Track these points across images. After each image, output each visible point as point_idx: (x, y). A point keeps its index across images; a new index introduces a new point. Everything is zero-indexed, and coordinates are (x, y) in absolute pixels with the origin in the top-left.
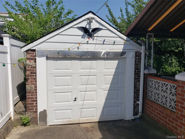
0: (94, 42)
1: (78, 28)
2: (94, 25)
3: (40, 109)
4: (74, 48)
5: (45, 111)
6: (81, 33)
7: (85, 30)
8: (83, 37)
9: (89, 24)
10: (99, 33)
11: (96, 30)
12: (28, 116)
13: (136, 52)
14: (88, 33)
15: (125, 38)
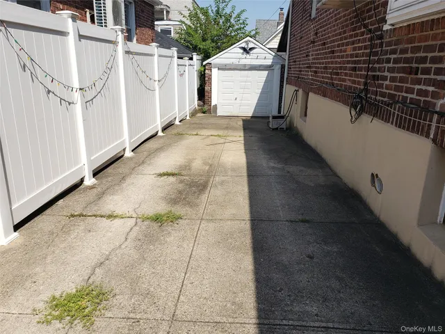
0: (251, 57)
1: (240, 48)
2: (251, 45)
3: (213, 104)
4: (236, 62)
5: (216, 105)
6: (242, 51)
7: (244, 49)
8: (243, 54)
9: (248, 44)
10: (254, 51)
11: (251, 49)
12: (206, 108)
13: (282, 65)
14: (246, 51)
15: (274, 54)
